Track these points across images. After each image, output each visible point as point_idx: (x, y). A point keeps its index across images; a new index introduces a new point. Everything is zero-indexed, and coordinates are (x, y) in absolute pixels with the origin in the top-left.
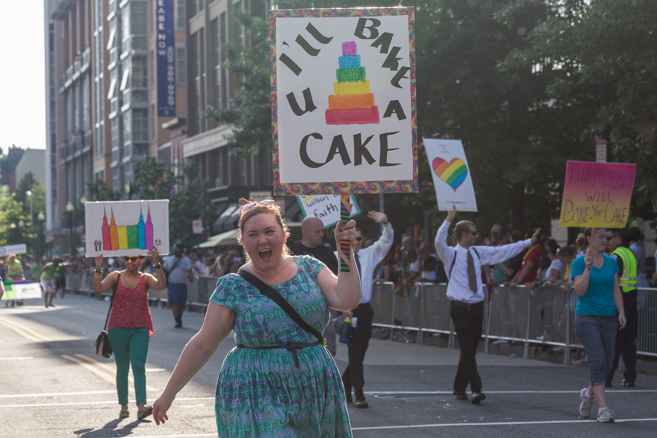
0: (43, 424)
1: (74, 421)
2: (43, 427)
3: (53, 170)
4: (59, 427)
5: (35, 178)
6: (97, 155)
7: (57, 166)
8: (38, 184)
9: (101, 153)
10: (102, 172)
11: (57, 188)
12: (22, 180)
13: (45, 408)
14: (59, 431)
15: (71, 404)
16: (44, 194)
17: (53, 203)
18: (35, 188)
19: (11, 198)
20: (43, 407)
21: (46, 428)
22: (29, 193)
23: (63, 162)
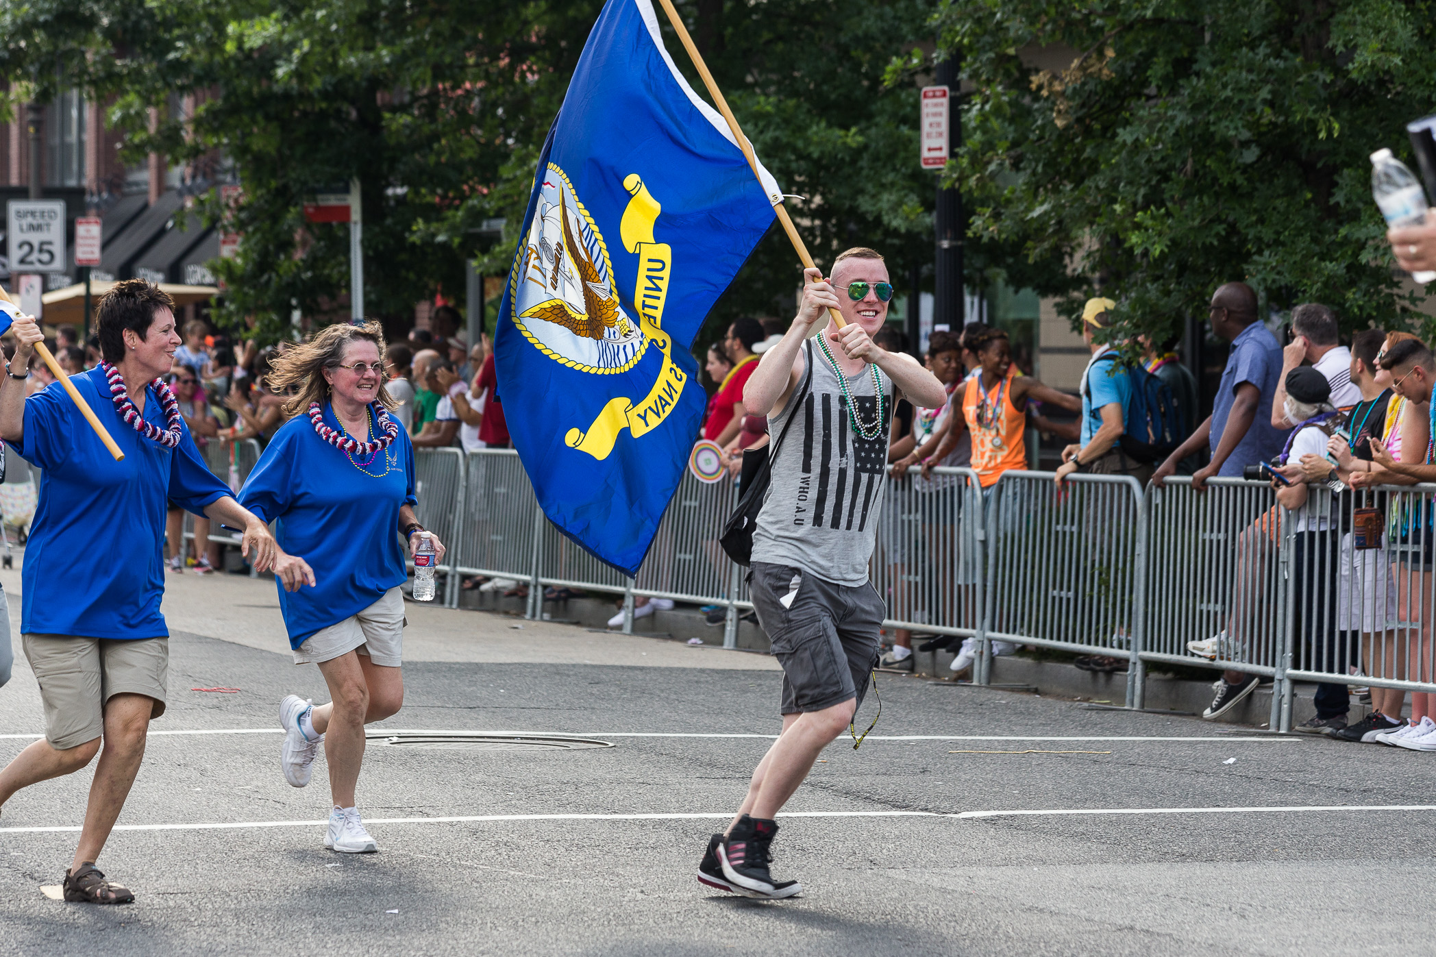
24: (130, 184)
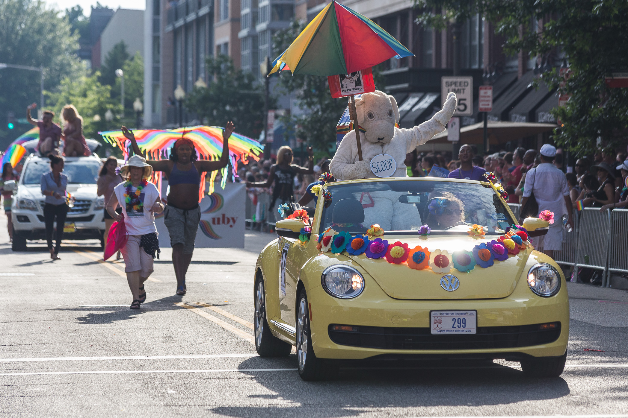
0: (156, 398)
1: (202, 395)
2: (158, 403)
3: (156, 40)
4: (180, 403)
5: (129, 50)
6: (219, 20)
7: (161, 34)
8: (132, 59)
9: (226, 17)
10: (226, 44)
11: (161, 65)
12: (110, 54)
13: (159, 376)
14: (181, 409)
15: (195, 371)
16: (141, 74)
17: (155, 87)
18: (129, 65)
19: (95, 78)
20: (155, 374)
21: (162, 403)
22: (120, 72)
23: (170, 28)
24: (508, 68)
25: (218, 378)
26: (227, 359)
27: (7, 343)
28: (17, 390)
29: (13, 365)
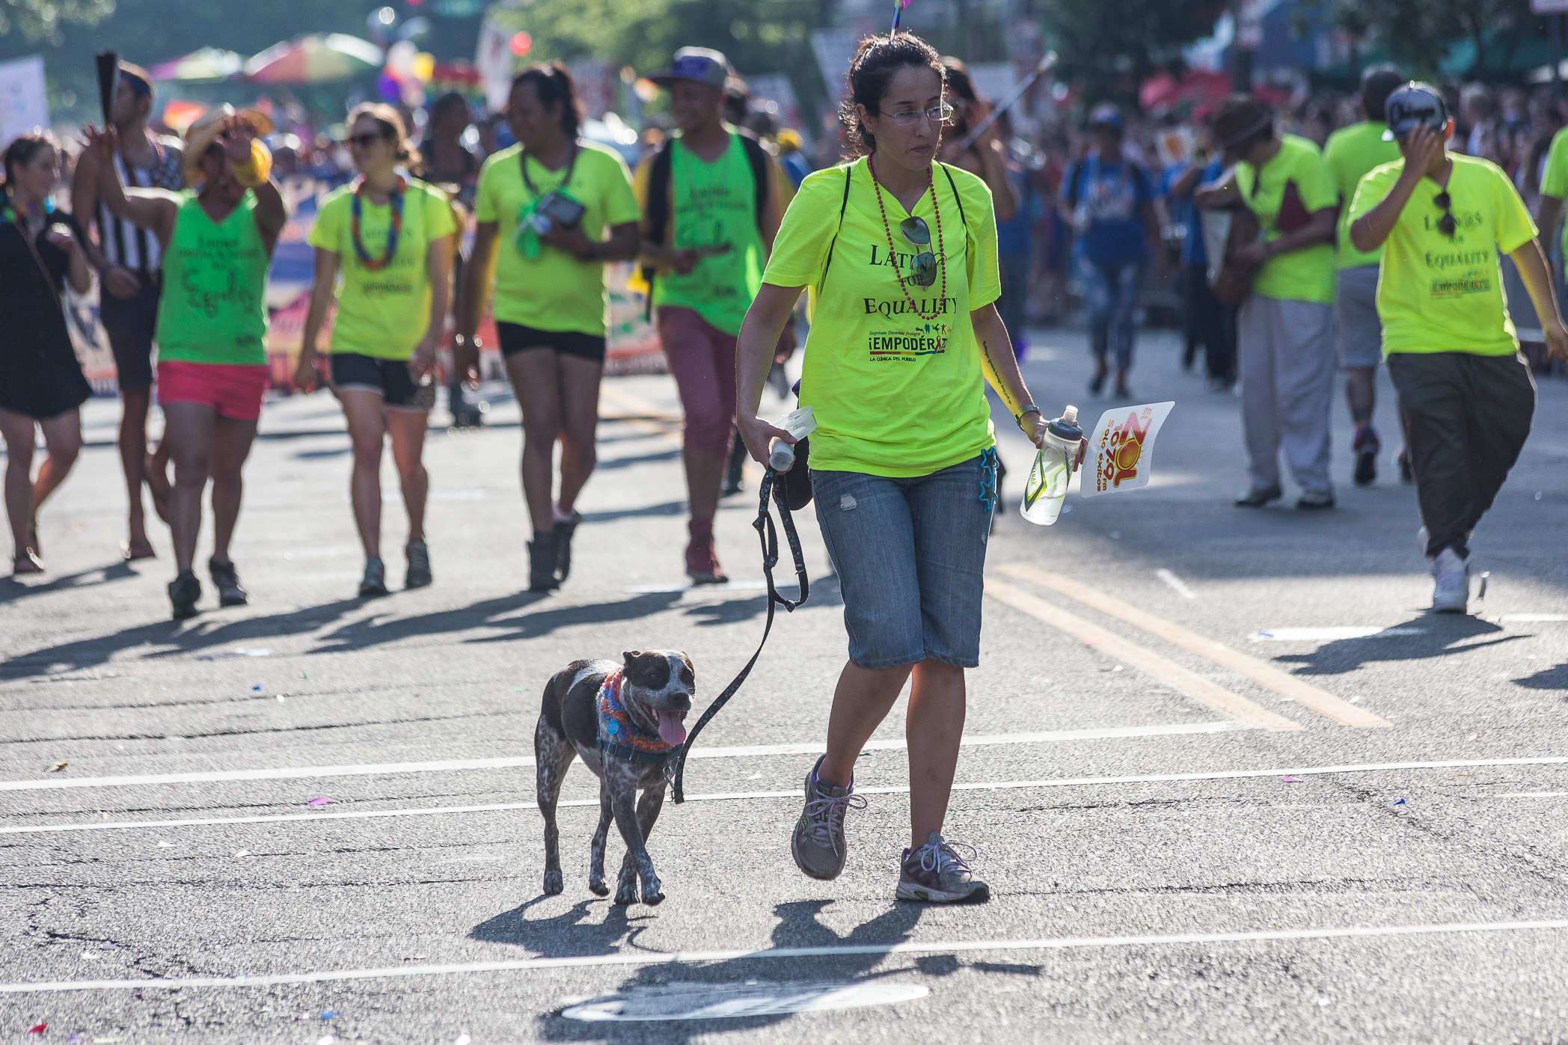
25: (1066, 807)
26: (1096, 745)
27: (386, 716)
28: (408, 864)
29: (401, 783)
